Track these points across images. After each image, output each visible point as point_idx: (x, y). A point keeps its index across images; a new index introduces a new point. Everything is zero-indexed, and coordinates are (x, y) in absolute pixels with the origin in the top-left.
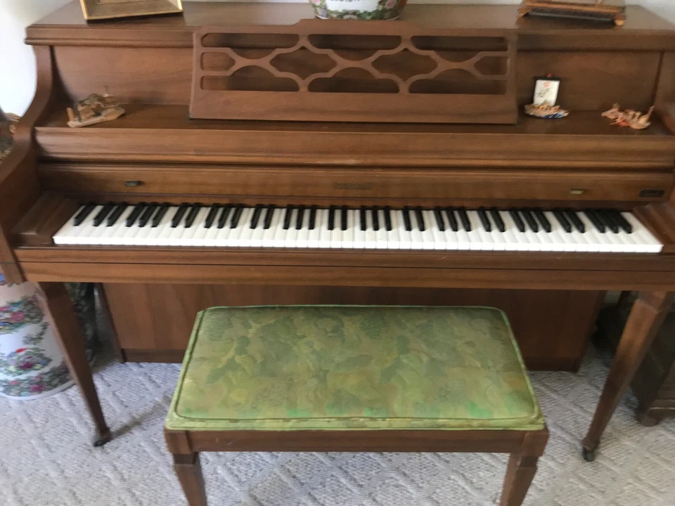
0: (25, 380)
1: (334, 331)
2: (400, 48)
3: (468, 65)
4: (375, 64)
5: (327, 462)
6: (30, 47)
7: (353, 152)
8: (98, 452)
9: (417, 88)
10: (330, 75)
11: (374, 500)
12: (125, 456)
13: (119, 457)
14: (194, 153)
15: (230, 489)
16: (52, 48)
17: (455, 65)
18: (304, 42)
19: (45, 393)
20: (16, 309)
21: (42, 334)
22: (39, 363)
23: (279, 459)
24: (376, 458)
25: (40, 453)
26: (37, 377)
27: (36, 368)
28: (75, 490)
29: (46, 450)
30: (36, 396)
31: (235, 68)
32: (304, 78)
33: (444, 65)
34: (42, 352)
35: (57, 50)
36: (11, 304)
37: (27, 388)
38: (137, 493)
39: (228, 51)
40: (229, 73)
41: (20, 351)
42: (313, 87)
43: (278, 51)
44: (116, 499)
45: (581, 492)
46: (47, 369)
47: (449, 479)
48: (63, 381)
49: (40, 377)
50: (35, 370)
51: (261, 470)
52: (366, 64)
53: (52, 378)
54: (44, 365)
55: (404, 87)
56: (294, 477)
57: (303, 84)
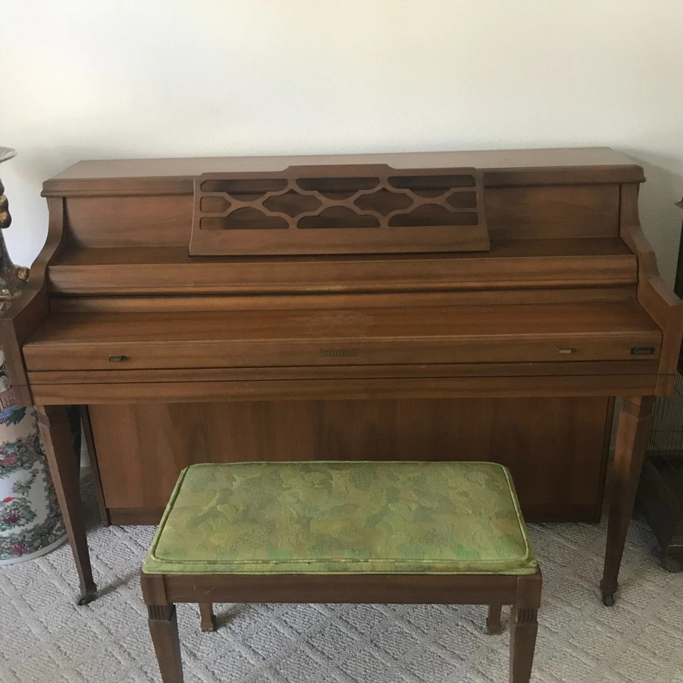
0: (6, 538)
1: (321, 483)
2: (379, 188)
3: (440, 200)
4: (356, 202)
5: (327, 613)
6: (45, 199)
7: (339, 279)
8: (82, 610)
9: (395, 222)
10: (316, 213)
11: (376, 645)
12: (112, 613)
13: (105, 614)
14: (193, 285)
15: (223, 640)
16: (64, 199)
17: (428, 201)
18: (292, 186)
19: (25, 557)
20: (10, 451)
21: (31, 482)
22: (23, 518)
23: (275, 612)
24: (379, 609)
25: (21, 613)
26: (20, 535)
27: (20, 523)
28: (59, 644)
29: (28, 610)
30: (15, 560)
31: (231, 210)
32: (293, 216)
33: (418, 201)
34: (28, 504)
35: (69, 202)
36: (7, 444)
37: (9, 549)
38: (125, 646)
39: (225, 195)
40: (225, 214)
41: (7, 500)
42: (301, 225)
43: (269, 194)
44: (103, 651)
45: (598, 633)
46: (30, 526)
47: (457, 625)
48: (44, 544)
49: (23, 534)
50: (19, 526)
51: (255, 623)
52: (349, 202)
53: (34, 538)
54: (28, 521)
55: (384, 222)
56: (291, 627)
57: (293, 222)
